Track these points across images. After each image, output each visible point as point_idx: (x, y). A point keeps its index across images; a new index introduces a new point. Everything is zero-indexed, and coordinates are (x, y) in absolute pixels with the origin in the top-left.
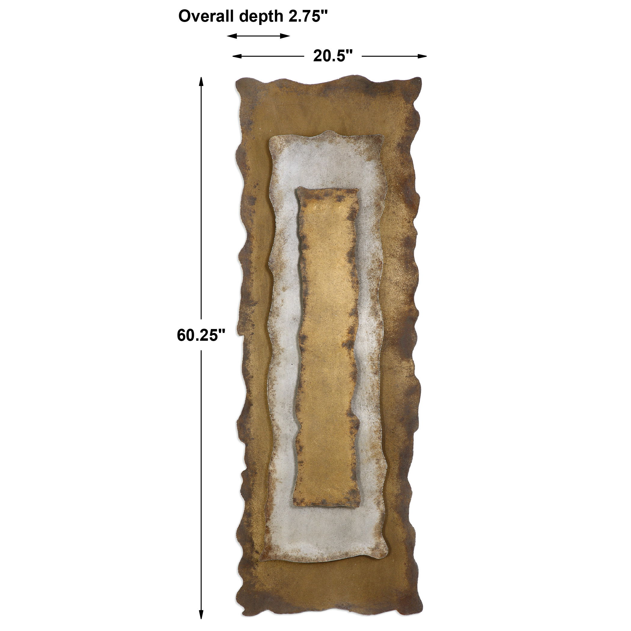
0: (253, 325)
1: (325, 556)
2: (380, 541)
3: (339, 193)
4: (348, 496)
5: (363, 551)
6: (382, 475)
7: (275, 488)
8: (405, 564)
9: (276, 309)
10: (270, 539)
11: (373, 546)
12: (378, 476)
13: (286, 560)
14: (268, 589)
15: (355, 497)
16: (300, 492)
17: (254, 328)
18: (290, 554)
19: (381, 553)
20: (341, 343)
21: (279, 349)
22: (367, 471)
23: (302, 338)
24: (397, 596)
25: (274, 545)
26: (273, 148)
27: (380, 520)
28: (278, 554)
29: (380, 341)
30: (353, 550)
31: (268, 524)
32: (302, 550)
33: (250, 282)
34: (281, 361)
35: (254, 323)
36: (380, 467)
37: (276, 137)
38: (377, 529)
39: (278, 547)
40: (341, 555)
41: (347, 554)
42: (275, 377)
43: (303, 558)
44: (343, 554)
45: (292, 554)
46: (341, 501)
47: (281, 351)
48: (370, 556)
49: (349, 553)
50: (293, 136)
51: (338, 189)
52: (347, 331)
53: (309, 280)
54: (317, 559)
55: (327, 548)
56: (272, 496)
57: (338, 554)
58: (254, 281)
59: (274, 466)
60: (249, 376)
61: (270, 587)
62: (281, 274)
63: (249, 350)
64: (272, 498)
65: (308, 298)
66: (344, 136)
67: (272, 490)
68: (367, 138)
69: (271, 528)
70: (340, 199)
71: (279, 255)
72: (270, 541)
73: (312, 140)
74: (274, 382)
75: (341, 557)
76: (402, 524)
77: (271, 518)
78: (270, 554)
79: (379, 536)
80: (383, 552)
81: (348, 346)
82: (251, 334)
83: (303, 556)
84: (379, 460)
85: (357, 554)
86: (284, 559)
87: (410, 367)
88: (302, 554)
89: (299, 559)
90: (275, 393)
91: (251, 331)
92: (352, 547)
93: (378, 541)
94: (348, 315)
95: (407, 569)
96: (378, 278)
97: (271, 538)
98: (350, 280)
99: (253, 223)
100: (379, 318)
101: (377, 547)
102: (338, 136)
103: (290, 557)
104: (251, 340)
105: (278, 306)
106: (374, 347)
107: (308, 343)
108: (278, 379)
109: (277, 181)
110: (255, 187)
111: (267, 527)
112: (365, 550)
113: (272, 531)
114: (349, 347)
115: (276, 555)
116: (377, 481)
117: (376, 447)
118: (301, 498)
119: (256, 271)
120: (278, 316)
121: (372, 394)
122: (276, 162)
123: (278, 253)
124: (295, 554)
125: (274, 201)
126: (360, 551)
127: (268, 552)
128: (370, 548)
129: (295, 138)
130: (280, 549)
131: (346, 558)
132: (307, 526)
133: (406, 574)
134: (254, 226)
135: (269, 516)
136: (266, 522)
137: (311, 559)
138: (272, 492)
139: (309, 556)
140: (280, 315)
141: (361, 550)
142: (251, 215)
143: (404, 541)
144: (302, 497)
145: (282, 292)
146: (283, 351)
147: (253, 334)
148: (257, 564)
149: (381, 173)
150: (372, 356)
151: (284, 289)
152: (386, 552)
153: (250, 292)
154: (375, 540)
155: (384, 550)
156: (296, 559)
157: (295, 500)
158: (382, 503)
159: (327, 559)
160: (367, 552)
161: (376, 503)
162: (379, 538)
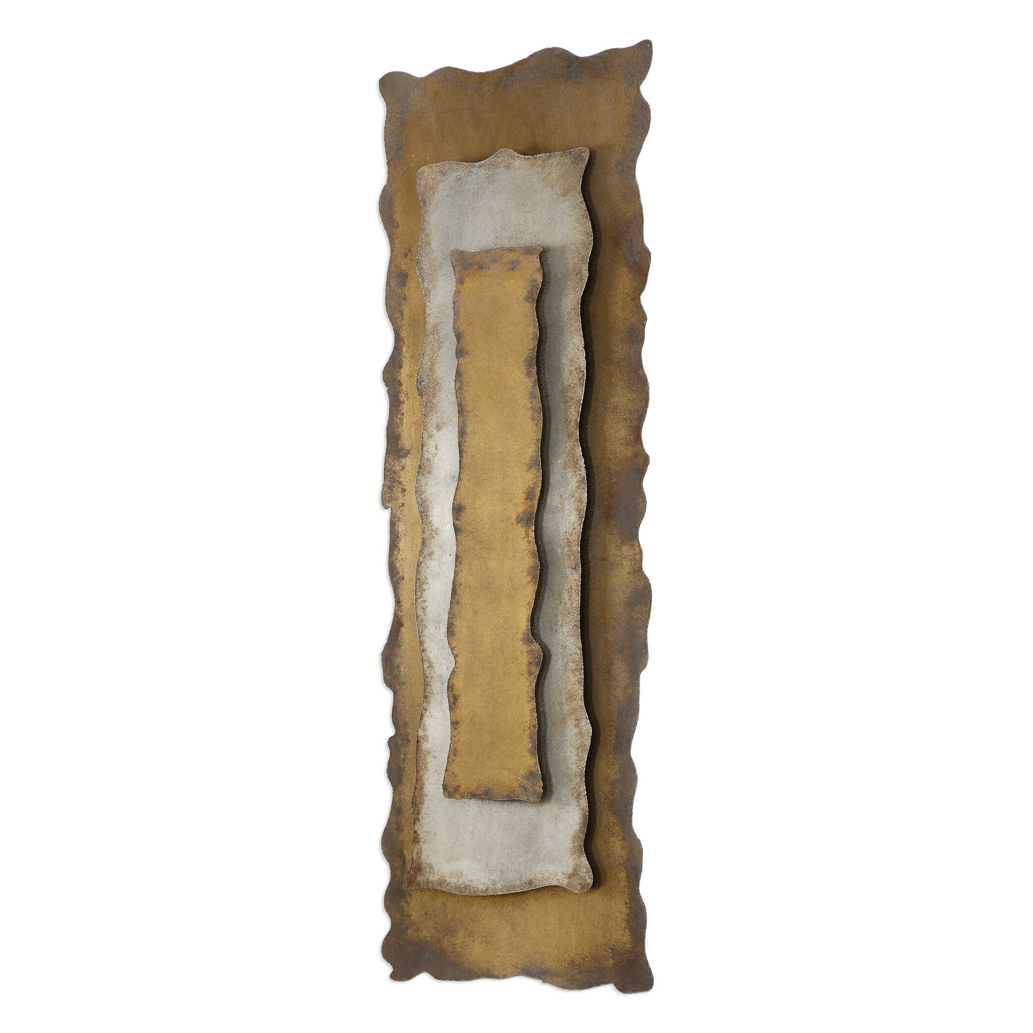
0: (404, 490)
1: (499, 886)
2: (581, 862)
3: (512, 256)
4: (525, 782)
5: (555, 879)
6: (584, 747)
7: (426, 767)
8: (626, 904)
9: (428, 461)
10: (419, 853)
11: (570, 870)
12: (578, 749)
13: (442, 889)
14: (426, 937)
15: (534, 784)
16: (453, 774)
17: (405, 495)
18: (448, 879)
19: (581, 884)
20: (515, 517)
21: (432, 530)
22: (561, 739)
23: (458, 510)
24: (613, 958)
25: (426, 863)
26: (421, 187)
27: (581, 825)
28: (431, 879)
29: (581, 511)
30: (540, 876)
31: (416, 828)
32: (464, 873)
33: (399, 417)
34: (435, 549)
35: (405, 487)
36: (580, 733)
37: (425, 168)
38: (576, 841)
39: (431, 867)
40: (523, 885)
41: (530, 882)
42: (425, 577)
43: (466, 888)
44: (525, 883)
45: (450, 879)
46: (514, 791)
47: (434, 534)
48: (565, 887)
49: (534, 881)
50: (450, 164)
51: (510, 250)
52: (524, 496)
53: (468, 409)
54: (487, 889)
55: (502, 871)
56: (422, 780)
57: (518, 883)
58: (405, 415)
59: (424, 730)
60: (398, 576)
61: (428, 934)
62: (435, 401)
63: (398, 532)
64: (422, 785)
65: (465, 441)
66: (526, 157)
67: (422, 769)
68: (562, 156)
69: (422, 836)
70: (513, 266)
71: (430, 369)
72: (420, 857)
73: (480, 167)
74: (424, 586)
75: (521, 887)
76: (621, 833)
77: (420, 817)
78: (420, 878)
79: (580, 853)
80: (585, 881)
81: (525, 522)
82: (400, 505)
83: (467, 883)
84: (579, 720)
85: (546, 883)
86: (439, 888)
87: (634, 555)
88: (465, 881)
89: (461, 888)
90: (427, 604)
91: (401, 501)
92: (538, 870)
93: (577, 862)
94: (525, 468)
95: (629, 912)
96: (577, 401)
97: (421, 850)
98: (529, 406)
99: (403, 316)
100: (580, 470)
101: (575, 874)
102: (518, 157)
103: (448, 885)
104: (401, 516)
105: (430, 457)
106: (572, 524)
107: (465, 518)
108: (430, 581)
109: (428, 244)
110: (406, 255)
111: (415, 832)
112: (558, 877)
113: (422, 840)
114: (527, 524)
115: (427, 880)
116: (576, 758)
117: (575, 697)
118: (455, 784)
119: (408, 398)
120: (429, 473)
121: (569, 605)
122: (427, 210)
123: (430, 366)
124: (454, 880)
125: (424, 277)
126: (550, 879)
127: (416, 874)
128: (565, 874)
129: (455, 166)
130: (434, 870)
131: (529, 889)
132: (472, 833)
133: (627, 921)
134: (404, 322)
135: (418, 814)
136: (414, 823)
137: (478, 889)
138: (422, 773)
139: (474, 884)
140: (434, 472)
141: (551, 877)
142: (400, 304)
143: (624, 862)
144: (456, 782)
145: (435, 432)
146: (437, 534)
147: (403, 505)
148: (410, 895)
149: (583, 216)
150: (568, 537)
151: (439, 427)
152: (590, 881)
153: (400, 435)
154: (572, 860)
155: (587, 878)
156: (456, 888)
157: (445, 787)
158: (585, 796)
159: (502, 890)
160: (560, 881)
161: (575, 795)
162: (579, 857)
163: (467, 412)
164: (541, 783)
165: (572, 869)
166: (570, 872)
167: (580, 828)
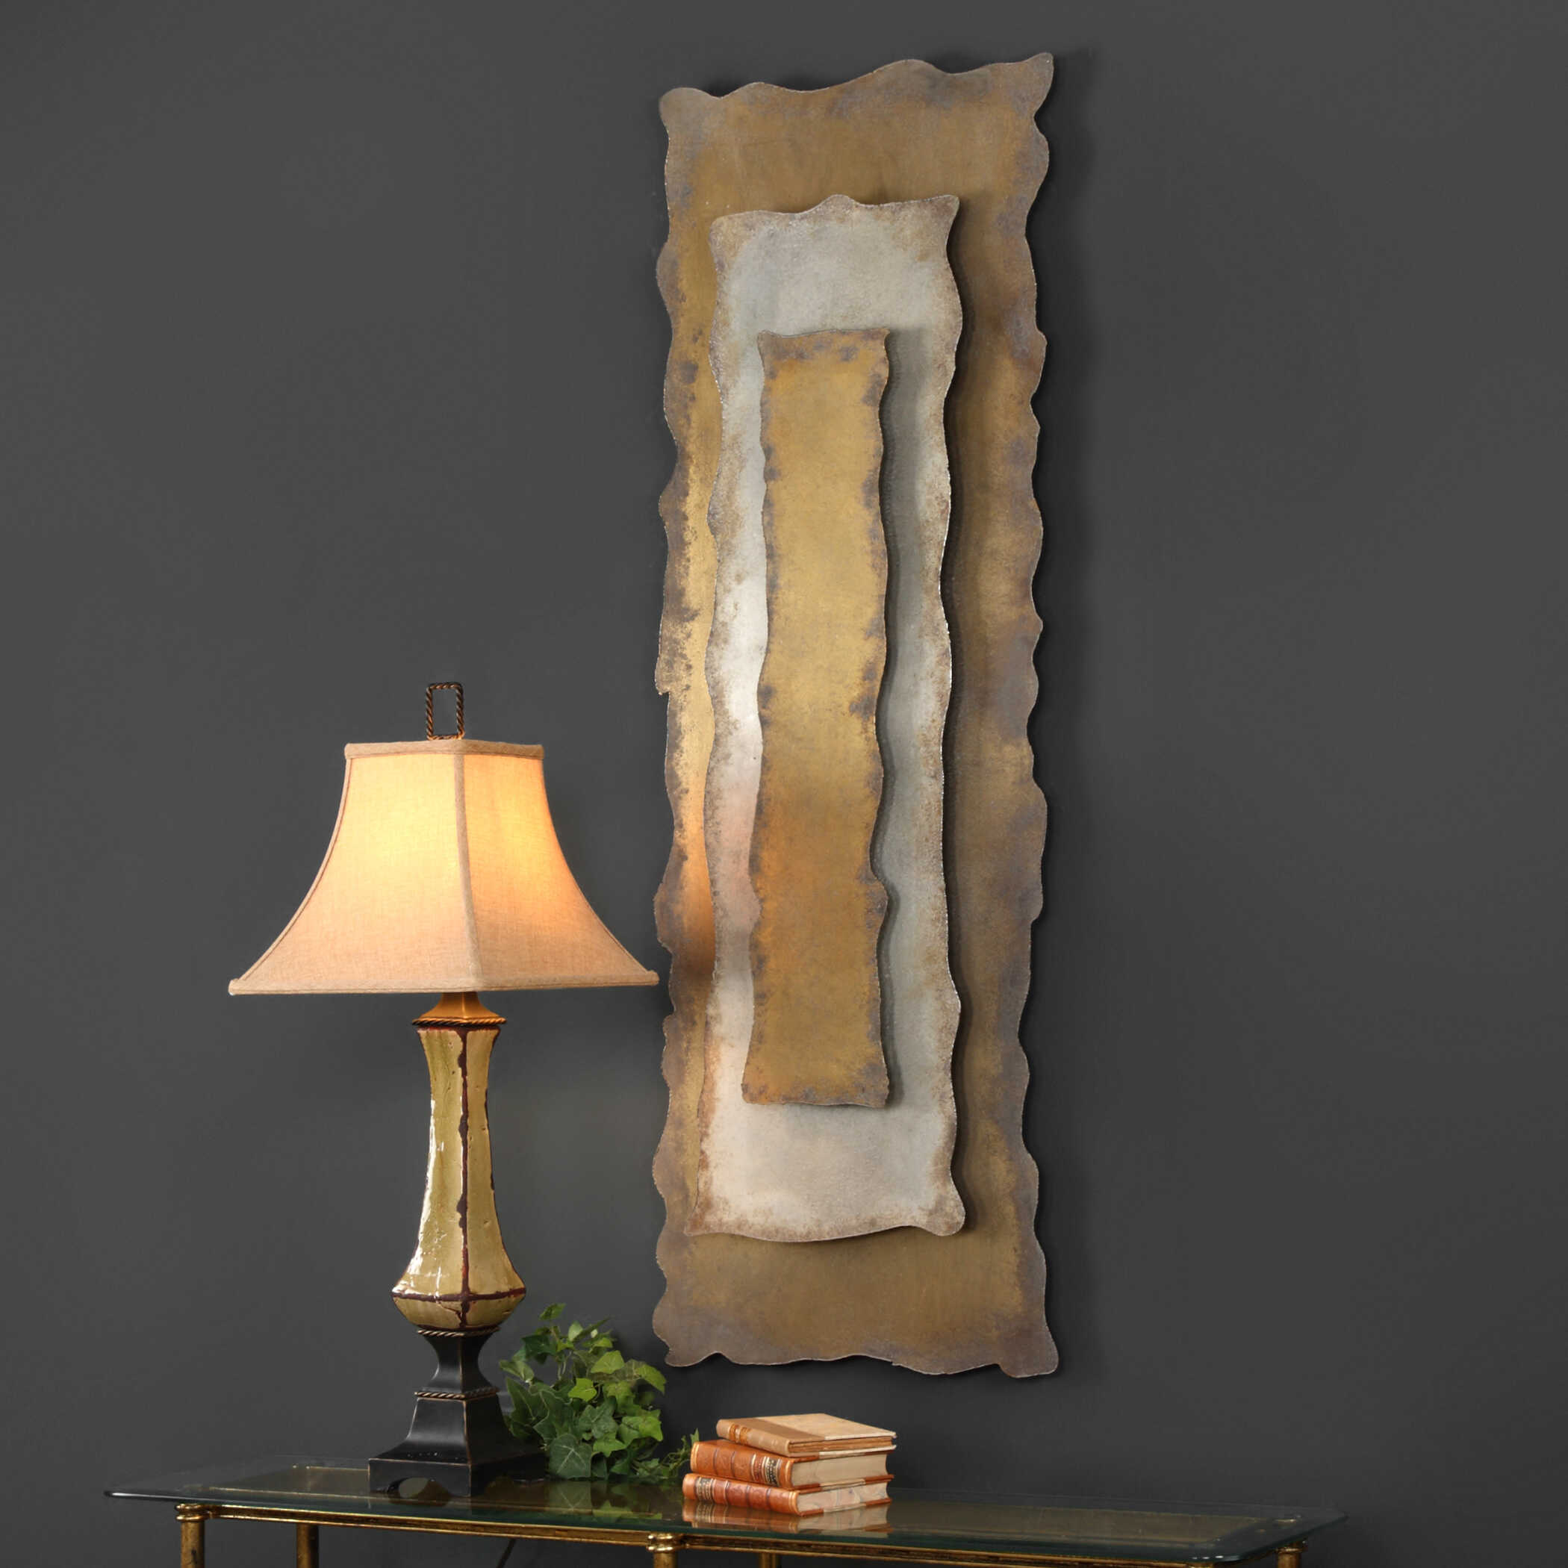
0: (689, 667)
1: (826, 1228)
2: (948, 1193)
3: (843, 342)
4: (863, 1079)
5: (908, 1217)
6: (949, 1029)
7: (719, 1060)
8: (1016, 1250)
9: (723, 626)
10: (708, 1183)
11: (931, 1204)
12: (941, 1031)
13: (742, 1233)
14: (719, 1303)
15: (876, 1082)
16: (758, 1068)
17: (690, 674)
18: (750, 1219)
19: (947, 1223)
20: (847, 704)
21: (728, 723)
22: (916, 1018)
23: (765, 694)
24: (998, 1328)
25: (718, 1197)
26: (718, 244)
27: (946, 1140)
28: (725, 1218)
29: (943, 696)
30: (888, 1213)
31: (704, 1146)
32: (775, 1211)
33: (683, 563)
34: (733, 750)
35: (691, 663)
36: (944, 1009)
37: (722, 219)
38: (940, 1162)
39: (726, 1202)
40: (860, 1226)
41: (873, 1223)
42: (719, 789)
43: (777, 1231)
44: (865, 1223)
45: (754, 1219)
46: (847, 1092)
47: (731, 727)
48: (923, 1227)
49: (878, 1220)
50: (760, 214)
51: (843, 333)
52: (860, 674)
53: (780, 552)
54: (809, 1233)
55: (829, 1207)
56: (712, 1077)
57: (854, 1222)
58: (692, 561)
59: (717, 1007)
60: (681, 788)
61: (722, 1299)
62: (734, 542)
63: (680, 727)
64: (713, 1084)
65: (777, 598)
66: (869, 206)
67: (713, 1063)
68: (919, 207)
69: (713, 1158)
70: (847, 355)
71: (728, 497)
72: (709, 1188)
73: (802, 218)
74: (717, 803)
75: (860, 1229)
76: (1006, 1151)
77: (710, 1131)
78: (709, 1219)
79: (945, 1181)
80: (953, 1218)
81: (863, 711)
82: (684, 687)
83: (778, 1224)
84: (941, 991)
85: (895, 1222)
86: (737, 1232)
87: (1021, 759)
88: (775, 1221)
89: (770, 1231)
90: (721, 828)
91: (685, 682)
92: (885, 1205)
93: (942, 1192)
94: (861, 635)
95: (1020, 1262)
96: (939, 543)
97: (711, 1178)
98: (869, 548)
99: (689, 424)
100: (942, 639)
101: (938, 1209)
102: (857, 206)
103: (750, 1228)
104: (685, 703)
105: (727, 620)
106: (930, 714)
107: (776, 705)
108: (726, 795)
109: (726, 324)
110: (695, 339)
111: (702, 1152)
112: (914, 1215)
113: (712, 1165)
114: (865, 713)
115: (720, 1220)
116: (937, 1044)
117: (935, 958)
118: (760, 1083)
119: (696, 537)
120: (726, 641)
121: (927, 828)
122: (725, 278)
123: (728, 493)
124: (760, 1220)
125: (721, 370)
126: (901, 1216)
127: (704, 1213)
128: (923, 1209)
129: (766, 218)
130: (730, 1207)
131: (871, 1232)
133: (1018, 1274)
134: (691, 431)
135: (707, 1126)
136: (701, 1140)
137: (795, 1233)
138: (712, 1067)
139: (790, 1225)
140: (732, 640)
141: (904, 1213)
142: (686, 407)
144: (762, 1080)
145: (734, 585)
146: (736, 728)
147: (688, 687)
148: (695, 1243)
149: (948, 288)
150: (925, 732)
151: (739, 579)
152: (961, 1219)
153: (684, 589)
154: (934, 1188)
155: (956, 1214)
156: (763, 1233)
157: (745, 1088)
158: (951, 1098)
159: (831, 1234)
160: (917, 1220)
161: (938, 1096)
162: (944, 1185)
163: (779, 556)
164: (887, 1082)
165: (934, 1203)
166: (930, 1207)
167: (946, 1143)
